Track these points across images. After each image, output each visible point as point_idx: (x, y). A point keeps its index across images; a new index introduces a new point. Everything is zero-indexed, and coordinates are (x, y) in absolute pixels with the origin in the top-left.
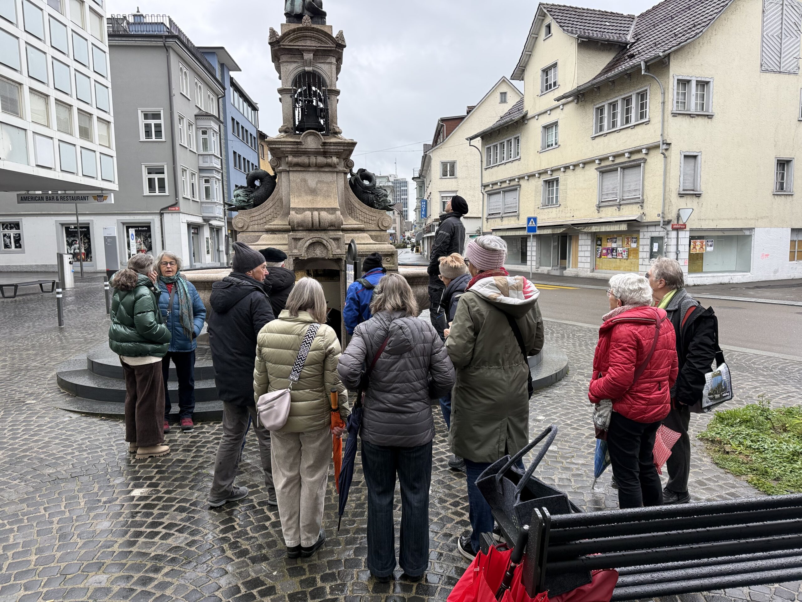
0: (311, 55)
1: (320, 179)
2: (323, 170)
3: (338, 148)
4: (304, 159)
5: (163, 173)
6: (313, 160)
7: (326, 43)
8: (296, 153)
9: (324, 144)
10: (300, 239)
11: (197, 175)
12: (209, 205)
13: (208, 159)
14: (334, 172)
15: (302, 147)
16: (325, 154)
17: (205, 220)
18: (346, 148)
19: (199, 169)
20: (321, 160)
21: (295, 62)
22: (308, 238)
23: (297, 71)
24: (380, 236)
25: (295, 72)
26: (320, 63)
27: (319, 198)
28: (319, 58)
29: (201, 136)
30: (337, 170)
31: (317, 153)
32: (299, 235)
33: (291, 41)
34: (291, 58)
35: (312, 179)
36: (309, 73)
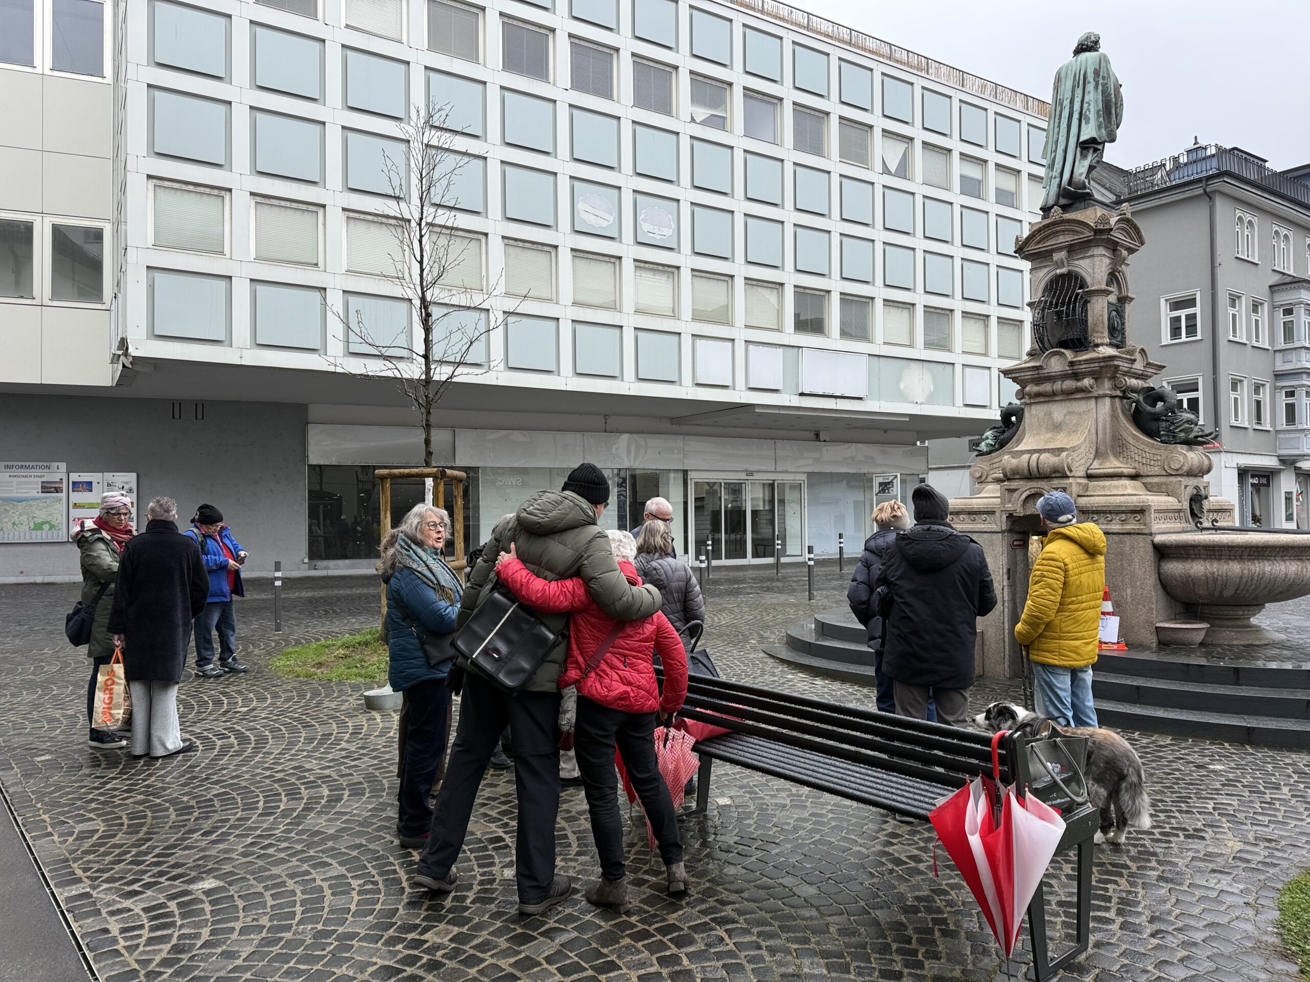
0: (1063, 254)
1: (1070, 410)
2: (1073, 396)
3: (1092, 365)
4: (1047, 387)
5: (1197, 390)
6: (1058, 386)
7: (1082, 233)
8: (1038, 381)
9: (1072, 364)
10: (1015, 490)
11: (1268, 386)
12: (1293, 436)
13: (1293, 356)
14: (1090, 398)
15: (1043, 371)
16: (1076, 376)
17: (1283, 460)
18: (1102, 364)
19: (1276, 375)
20: (1069, 384)
21: (1046, 266)
22: (1025, 488)
23: (1049, 276)
24: (1165, 484)
25: (1046, 279)
26: (1078, 259)
27: (1061, 436)
28: (1077, 254)
29: (1281, 318)
30: (1095, 394)
31: (1064, 377)
32: (1014, 485)
33: (1038, 243)
34: (1041, 262)
35: (1058, 411)
36: (1062, 275)
